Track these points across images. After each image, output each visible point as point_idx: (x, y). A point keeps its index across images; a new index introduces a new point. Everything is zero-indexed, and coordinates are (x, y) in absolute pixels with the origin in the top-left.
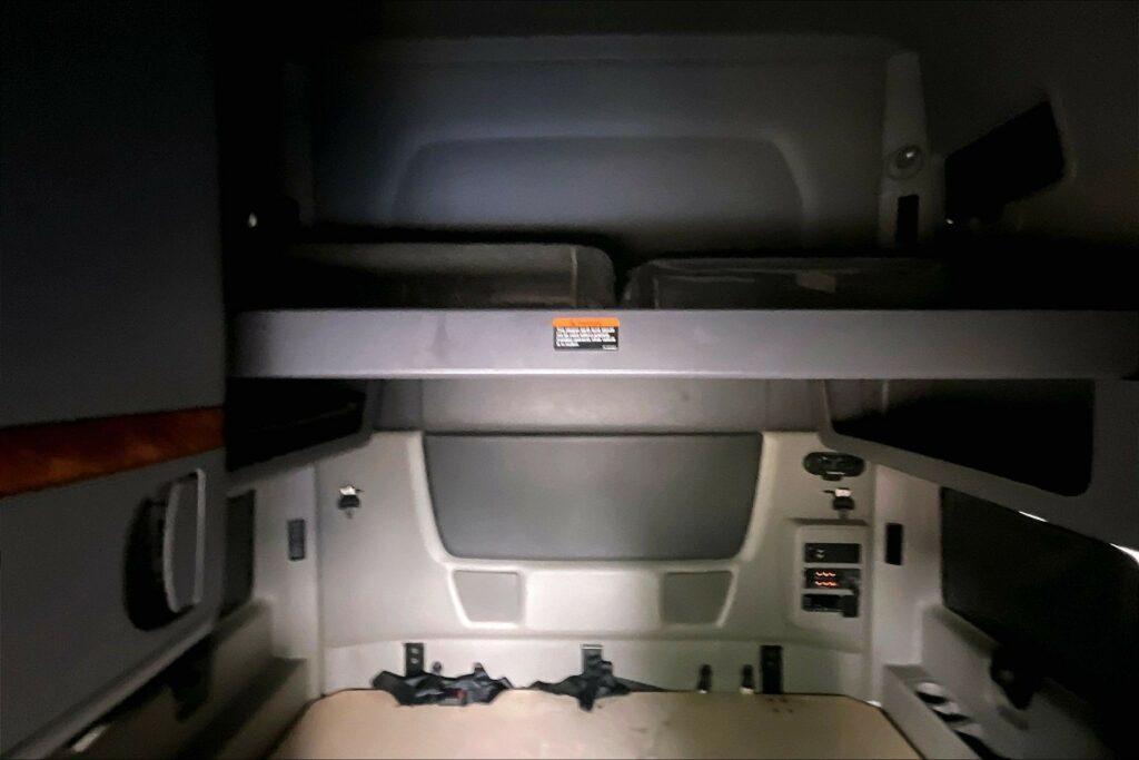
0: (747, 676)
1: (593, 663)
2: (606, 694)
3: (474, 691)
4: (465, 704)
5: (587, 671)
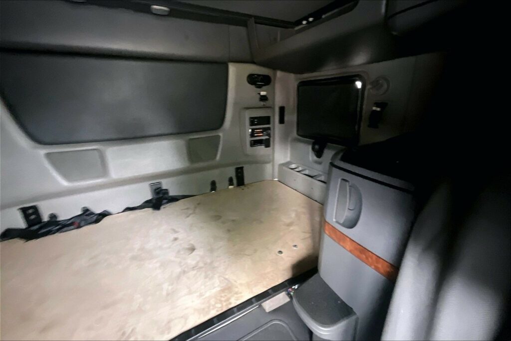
0: (231, 182)
1: (157, 191)
2: (167, 203)
3: (85, 220)
4: (79, 227)
5: (155, 196)
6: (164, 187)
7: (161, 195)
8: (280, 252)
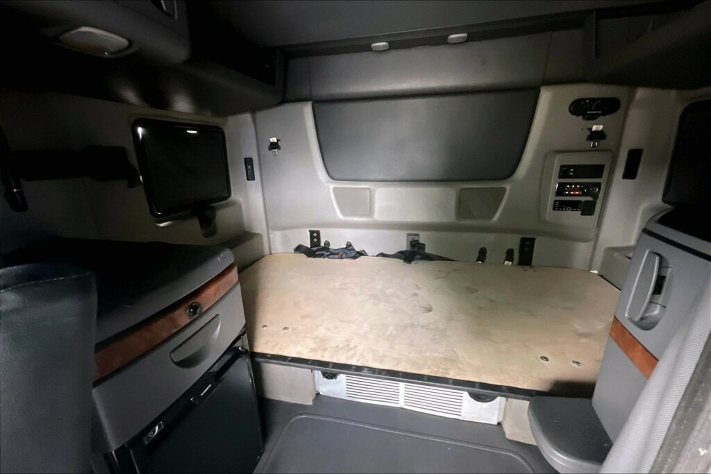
0: (509, 256)
1: (413, 243)
2: (420, 259)
3: (347, 254)
4: (341, 258)
5: (409, 249)
6: (421, 241)
7: (416, 249)
8: (546, 359)
